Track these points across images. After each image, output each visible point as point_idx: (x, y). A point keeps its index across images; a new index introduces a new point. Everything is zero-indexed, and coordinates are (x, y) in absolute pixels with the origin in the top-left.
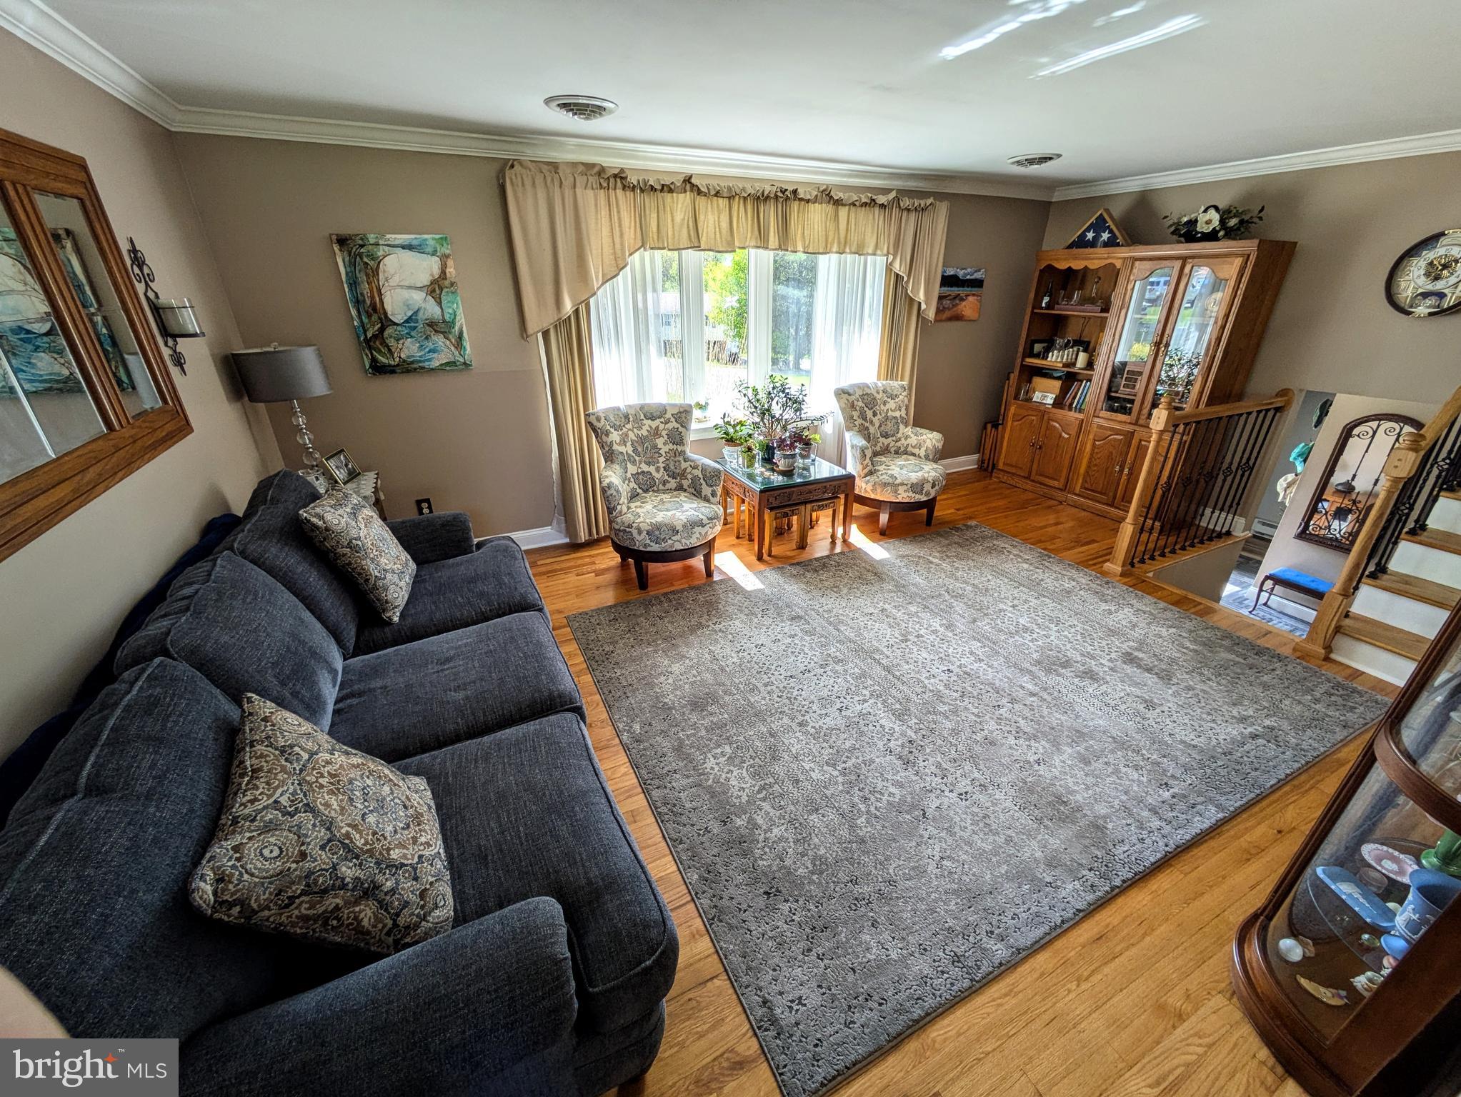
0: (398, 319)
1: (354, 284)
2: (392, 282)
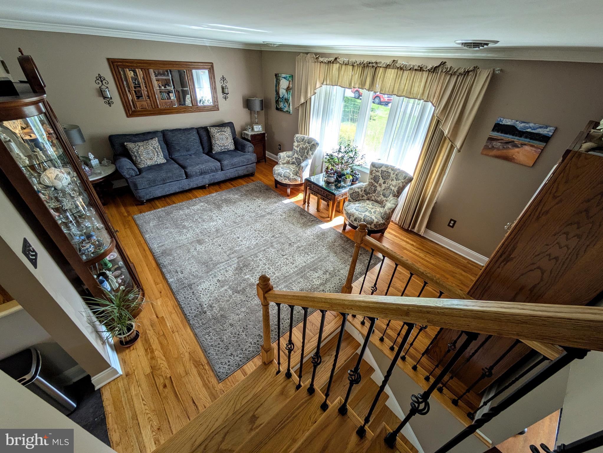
0: (281, 97)
1: (276, 86)
2: (281, 87)
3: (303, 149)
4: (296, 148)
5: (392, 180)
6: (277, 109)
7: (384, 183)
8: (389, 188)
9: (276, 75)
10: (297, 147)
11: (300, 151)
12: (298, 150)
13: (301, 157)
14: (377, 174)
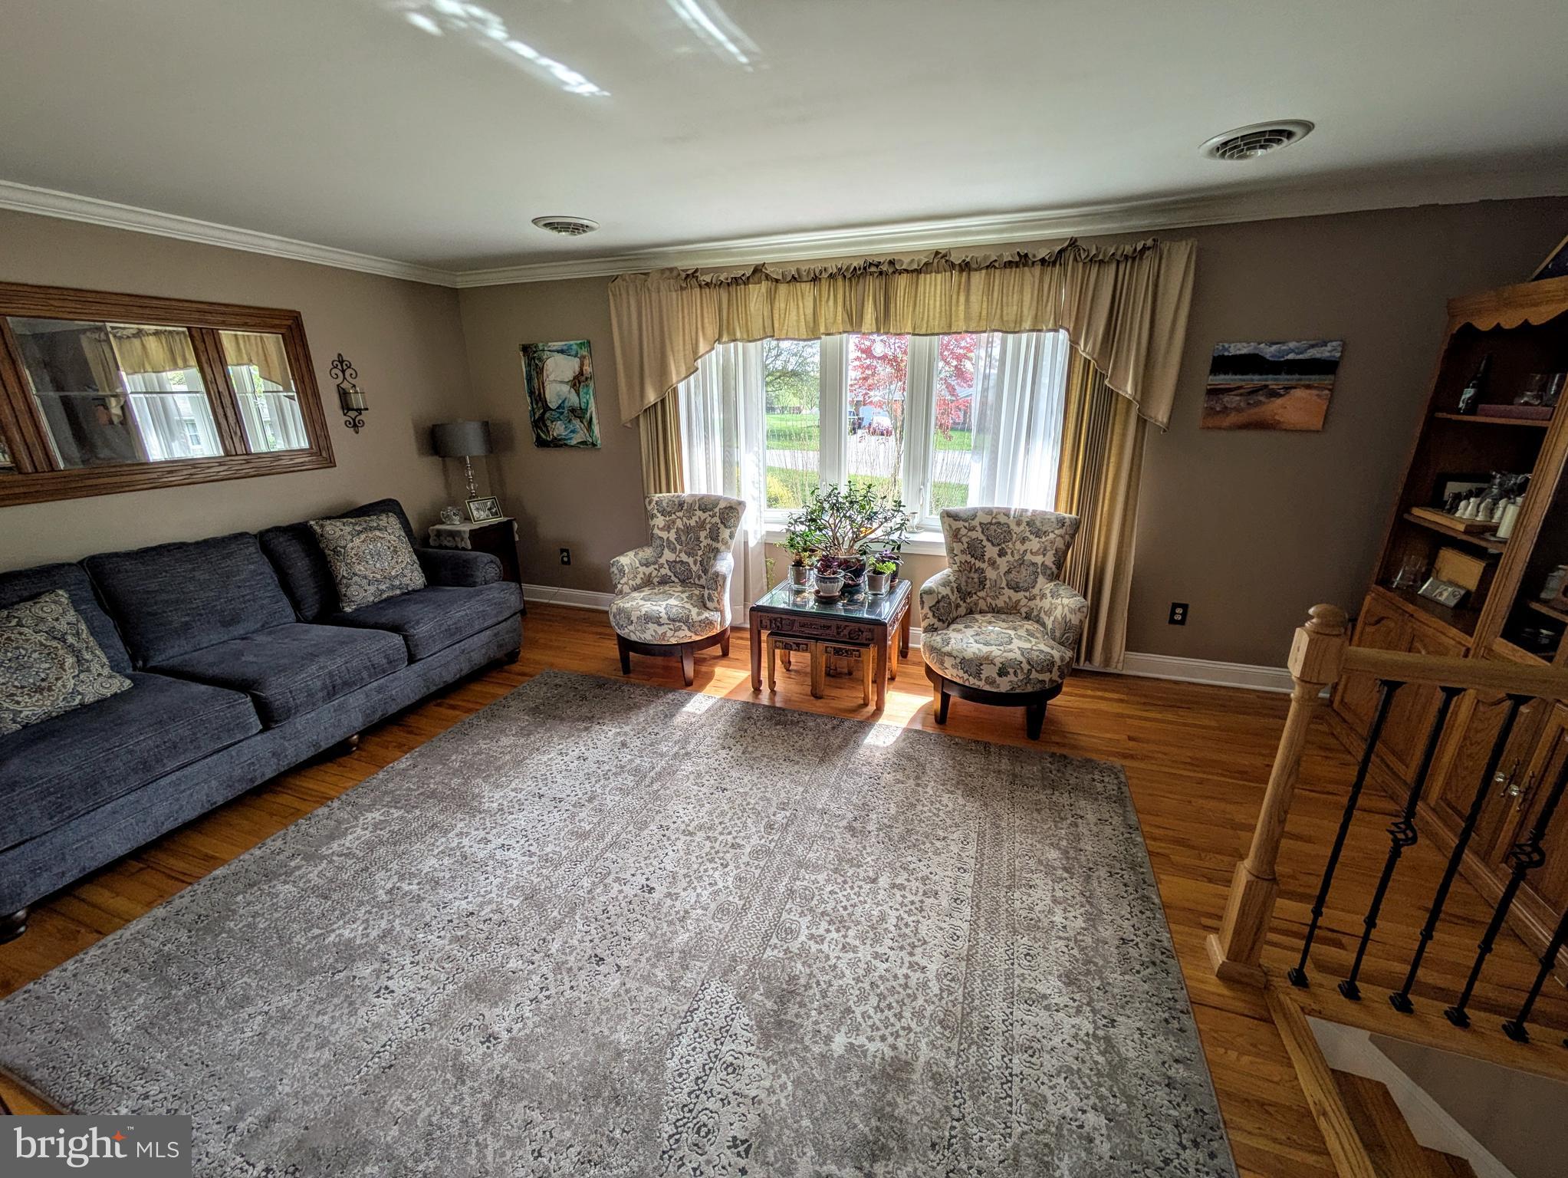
0: (553, 405)
1: (530, 379)
2: (552, 377)
3: (688, 529)
4: (664, 535)
5: (1024, 540)
6: (541, 443)
7: (1002, 554)
8: (1022, 562)
9: (525, 349)
10: (667, 528)
11: (678, 539)
12: (672, 536)
13: (689, 554)
14: (974, 535)
